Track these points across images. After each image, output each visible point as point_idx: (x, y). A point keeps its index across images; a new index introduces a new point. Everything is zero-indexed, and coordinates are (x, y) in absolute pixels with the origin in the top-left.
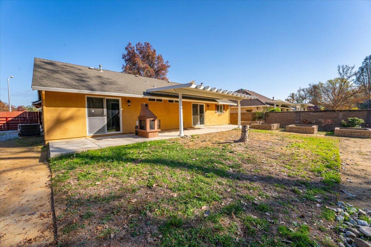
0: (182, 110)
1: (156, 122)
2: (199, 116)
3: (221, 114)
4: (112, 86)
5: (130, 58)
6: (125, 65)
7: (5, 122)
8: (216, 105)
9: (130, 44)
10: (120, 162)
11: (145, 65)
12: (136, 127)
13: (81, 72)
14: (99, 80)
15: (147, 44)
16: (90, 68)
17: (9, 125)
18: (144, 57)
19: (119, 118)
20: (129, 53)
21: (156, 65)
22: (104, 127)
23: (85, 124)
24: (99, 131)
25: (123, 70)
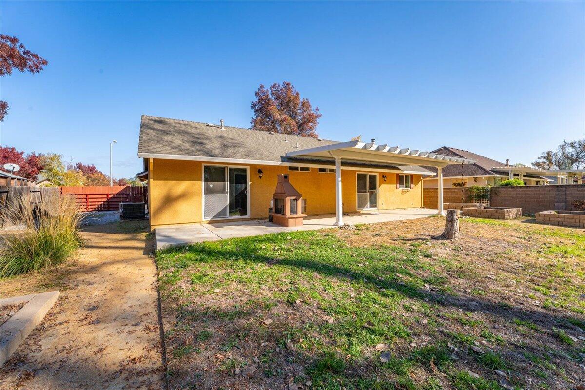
0: (340, 184)
1: (300, 202)
2: (368, 193)
3: (407, 191)
4: (237, 149)
5: (262, 107)
6: (255, 117)
7: (106, 200)
8: (398, 175)
9: (262, 87)
10: (248, 261)
11: (283, 116)
12: (270, 210)
13: (197, 131)
14: (220, 141)
15: (287, 84)
16: (208, 126)
17: (110, 203)
18: (281, 104)
19: (246, 195)
20: (261, 100)
21: (300, 115)
22: (225, 208)
23: (201, 204)
24: (219, 214)
25: (252, 125)
